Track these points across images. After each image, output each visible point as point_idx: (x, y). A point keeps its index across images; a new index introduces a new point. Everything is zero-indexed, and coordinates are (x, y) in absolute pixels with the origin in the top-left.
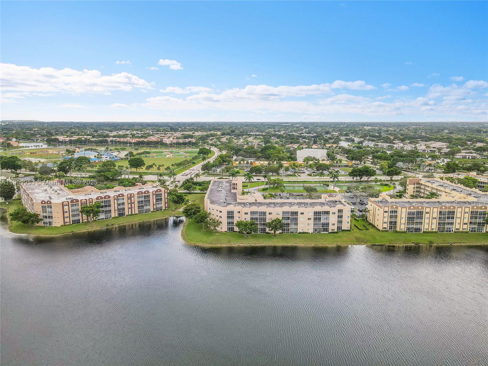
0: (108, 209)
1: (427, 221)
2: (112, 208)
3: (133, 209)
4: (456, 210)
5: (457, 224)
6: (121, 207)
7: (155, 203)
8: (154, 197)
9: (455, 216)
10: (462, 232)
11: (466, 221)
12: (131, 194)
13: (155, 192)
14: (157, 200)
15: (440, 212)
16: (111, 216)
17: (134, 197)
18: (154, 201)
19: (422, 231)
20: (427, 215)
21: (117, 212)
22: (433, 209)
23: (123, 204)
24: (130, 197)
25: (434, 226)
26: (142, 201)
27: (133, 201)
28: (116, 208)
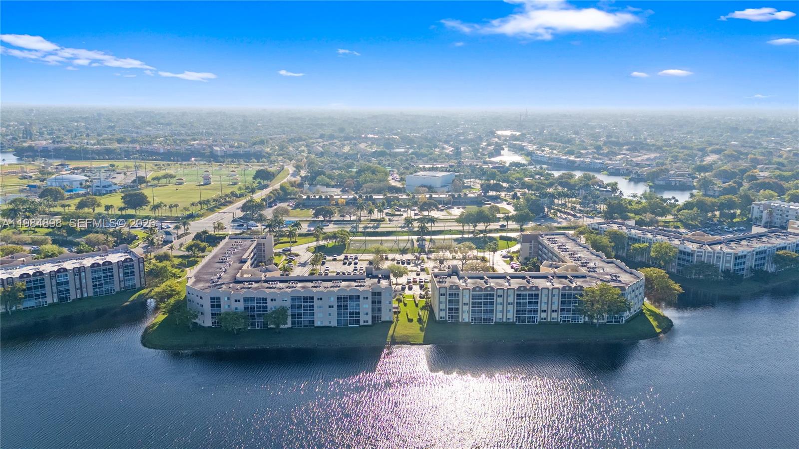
0: (40, 292)
2: (48, 290)
3: (84, 290)
4: (540, 292)
5: (542, 311)
6: (64, 288)
7: (122, 279)
8: (121, 270)
9: (539, 300)
11: (555, 307)
12: (79, 268)
13: (121, 262)
14: (125, 274)
16: (46, 302)
17: (85, 272)
18: (121, 275)
19: (494, 321)
20: (500, 300)
21: (56, 295)
23: (67, 283)
24: (79, 271)
25: (510, 315)
26: (99, 278)
27: (83, 278)
28: (55, 290)
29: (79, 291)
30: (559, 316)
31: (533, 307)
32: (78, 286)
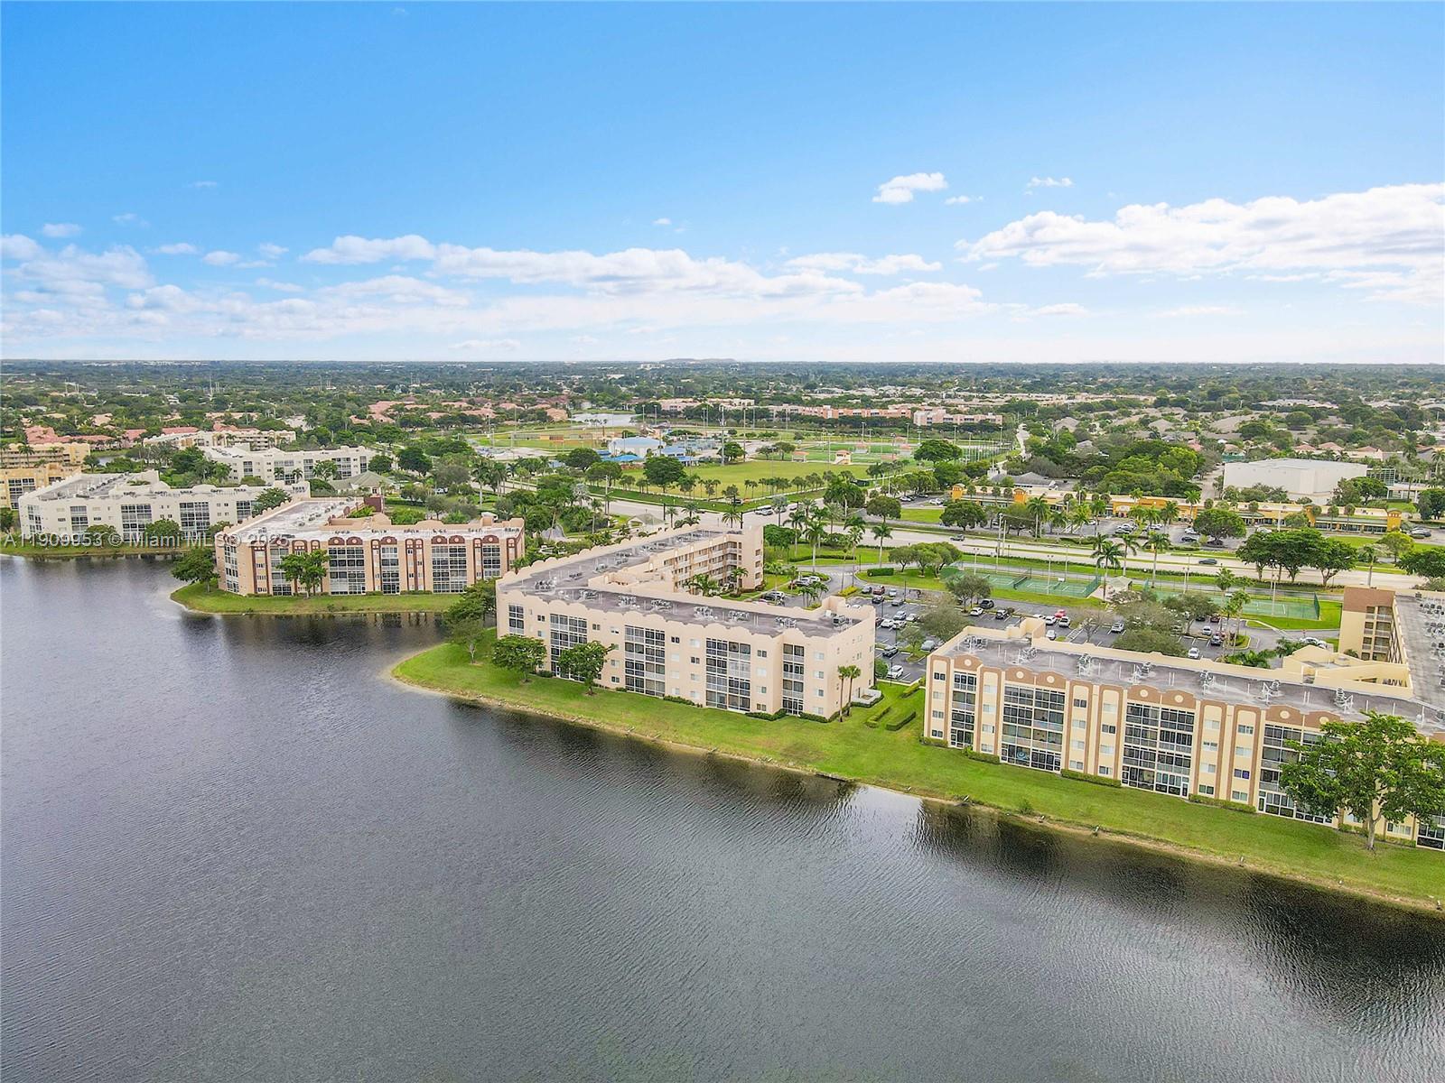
0: (356, 569)
1: (1078, 734)
2: (367, 569)
3: (420, 579)
4: (1197, 712)
5: (1204, 770)
6: (390, 569)
7: (479, 570)
8: (478, 553)
9: (1195, 734)
10: (1226, 806)
11: (1243, 762)
12: (414, 541)
13: (479, 542)
14: (486, 563)
15: (1135, 711)
16: (364, 588)
17: (422, 548)
18: (478, 563)
19: (1062, 767)
20: (1079, 714)
21: (378, 580)
22: (1101, 693)
23: (395, 563)
24: (413, 547)
25: (1107, 759)
26: (445, 562)
27: (419, 559)
28: (377, 571)
29: (412, 580)
30: (1257, 789)
31: (1174, 750)
32: (411, 571)
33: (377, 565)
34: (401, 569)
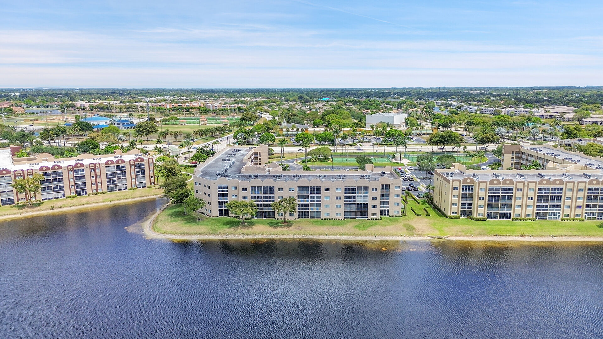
0: (58, 184)
1: (519, 202)
2: (65, 183)
4: (564, 186)
5: (566, 208)
6: (80, 181)
7: (133, 177)
8: (133, 168)
9: (563, 195)
10: (573, 220)
11: (580, 202)
12: (95, 164)
13: (133, 162)
14: (137, 172)
15: (540, 189)
16: (63, 195)
17: (100, 168)
18: (133, 174)
19: (512, 217)
20: (519, 194)
21: (73, 189)
22: (528, 185)
23: (83, 177)
24: (94, 168)
25: (530, 211)
27: (98, 174)
28: (72, 183)
29: (94, 187)
30: (584, 212)
31: (556, 202)
32: (94, 181)
33: (72, 181)
34: (88, 181)
